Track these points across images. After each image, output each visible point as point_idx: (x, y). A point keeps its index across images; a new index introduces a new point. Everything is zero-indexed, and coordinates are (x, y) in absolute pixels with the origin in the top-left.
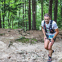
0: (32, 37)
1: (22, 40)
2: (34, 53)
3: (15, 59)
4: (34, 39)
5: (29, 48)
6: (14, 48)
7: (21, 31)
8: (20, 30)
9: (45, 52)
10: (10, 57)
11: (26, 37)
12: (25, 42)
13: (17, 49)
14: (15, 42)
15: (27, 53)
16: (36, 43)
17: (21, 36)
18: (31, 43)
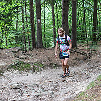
0: (36, 60)
1: (19, 66)
2: (38, 86)
3: (6, 97)
4: (39, 63)
5: (30, 78)
7: (18, 51)
8: (16, 50)
9: (57, 83)
11: (25, 61)
12: (23, 69)
13: (10, 82)
14: (7, 70)
15: (26, 87)
16: (42, 69)
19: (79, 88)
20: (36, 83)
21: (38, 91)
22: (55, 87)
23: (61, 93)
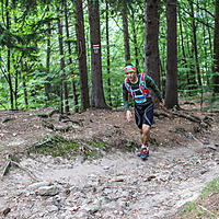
0: (89, 134)
1: (54, 148)
2: (95, 190)
3: (27, 213)
4: (96, 140)
5: (78, 172)
6: (26, 178)
7: (51, 115)
8: (47, 114)
9: (135, 183)
10: (9, 210)
11: (66, 136)
12: (63, 154)
13: (35, 181)
14: (29, 156)
16: (104, 153)
17: (47, 135)
18: (86, 156)
19: (184, 193)
20: (90, 183)
21: (96, 201)
22: (132, 193)
23: (144, 205)
